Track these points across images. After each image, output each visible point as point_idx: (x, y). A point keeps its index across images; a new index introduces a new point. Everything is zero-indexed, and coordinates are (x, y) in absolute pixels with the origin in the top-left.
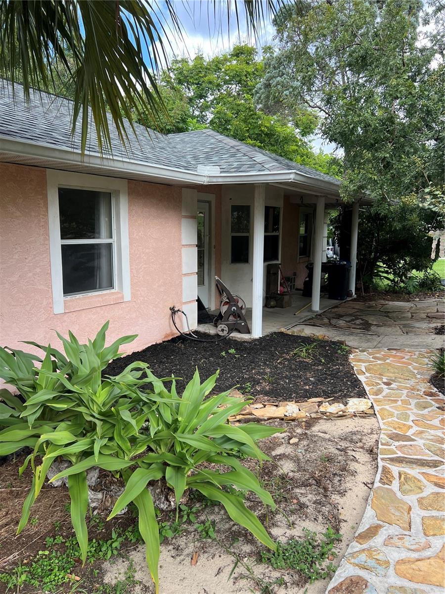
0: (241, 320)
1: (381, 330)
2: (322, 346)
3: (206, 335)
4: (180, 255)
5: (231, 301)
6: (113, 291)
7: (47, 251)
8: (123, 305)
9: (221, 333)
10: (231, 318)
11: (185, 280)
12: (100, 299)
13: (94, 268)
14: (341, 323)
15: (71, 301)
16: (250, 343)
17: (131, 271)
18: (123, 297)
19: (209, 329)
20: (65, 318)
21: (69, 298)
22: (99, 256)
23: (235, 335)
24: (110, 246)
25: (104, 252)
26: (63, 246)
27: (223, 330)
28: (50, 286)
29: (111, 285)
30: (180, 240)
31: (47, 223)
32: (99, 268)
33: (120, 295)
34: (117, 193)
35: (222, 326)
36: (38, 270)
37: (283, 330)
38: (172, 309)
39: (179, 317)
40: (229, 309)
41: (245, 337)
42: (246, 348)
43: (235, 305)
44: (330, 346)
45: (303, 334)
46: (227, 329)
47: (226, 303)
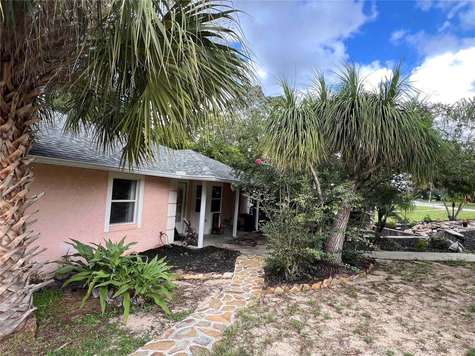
0: (193, 239)
1: (260, 247)
2: (227, 253)
3: (177, 246)
4: (167, 208)
5: (189, 230)
6: (133, 223)
7: (105, 205)
8: (137, 230)
9: (183, 246)
10: (189, 238)
11: (169, 219)
12: (126, 227)
13: (125, 212)
14: (244, 243)
15: (113, 227)
16: (196, 250)
17: (142, 215)
18: (137, 226)
19: (179, 243)
20: (109, 234)
21: (112, 225)
22: (128, 207)
23: (191, 247)
24: (134, 203)
25: (131, 206)
26: (112, 203)
27: (184, 244)
28: (104, 220)
29: (132, 220)
30: (168, 201)
31: (106, 193)
32: (128, 213)
33: (136, 225)
34: (140, 181)
35: (184, 242)
36: (100, 213)
37: (214, 245)
38: (161, 233)
39: (164, 237)
40: (188, 234)
41: (195, 247)
42: (193, 252)
43: (191, 232)
44: (231, 253)
45: (222, 247)
46: (187, 243)
47: (187, 231)
